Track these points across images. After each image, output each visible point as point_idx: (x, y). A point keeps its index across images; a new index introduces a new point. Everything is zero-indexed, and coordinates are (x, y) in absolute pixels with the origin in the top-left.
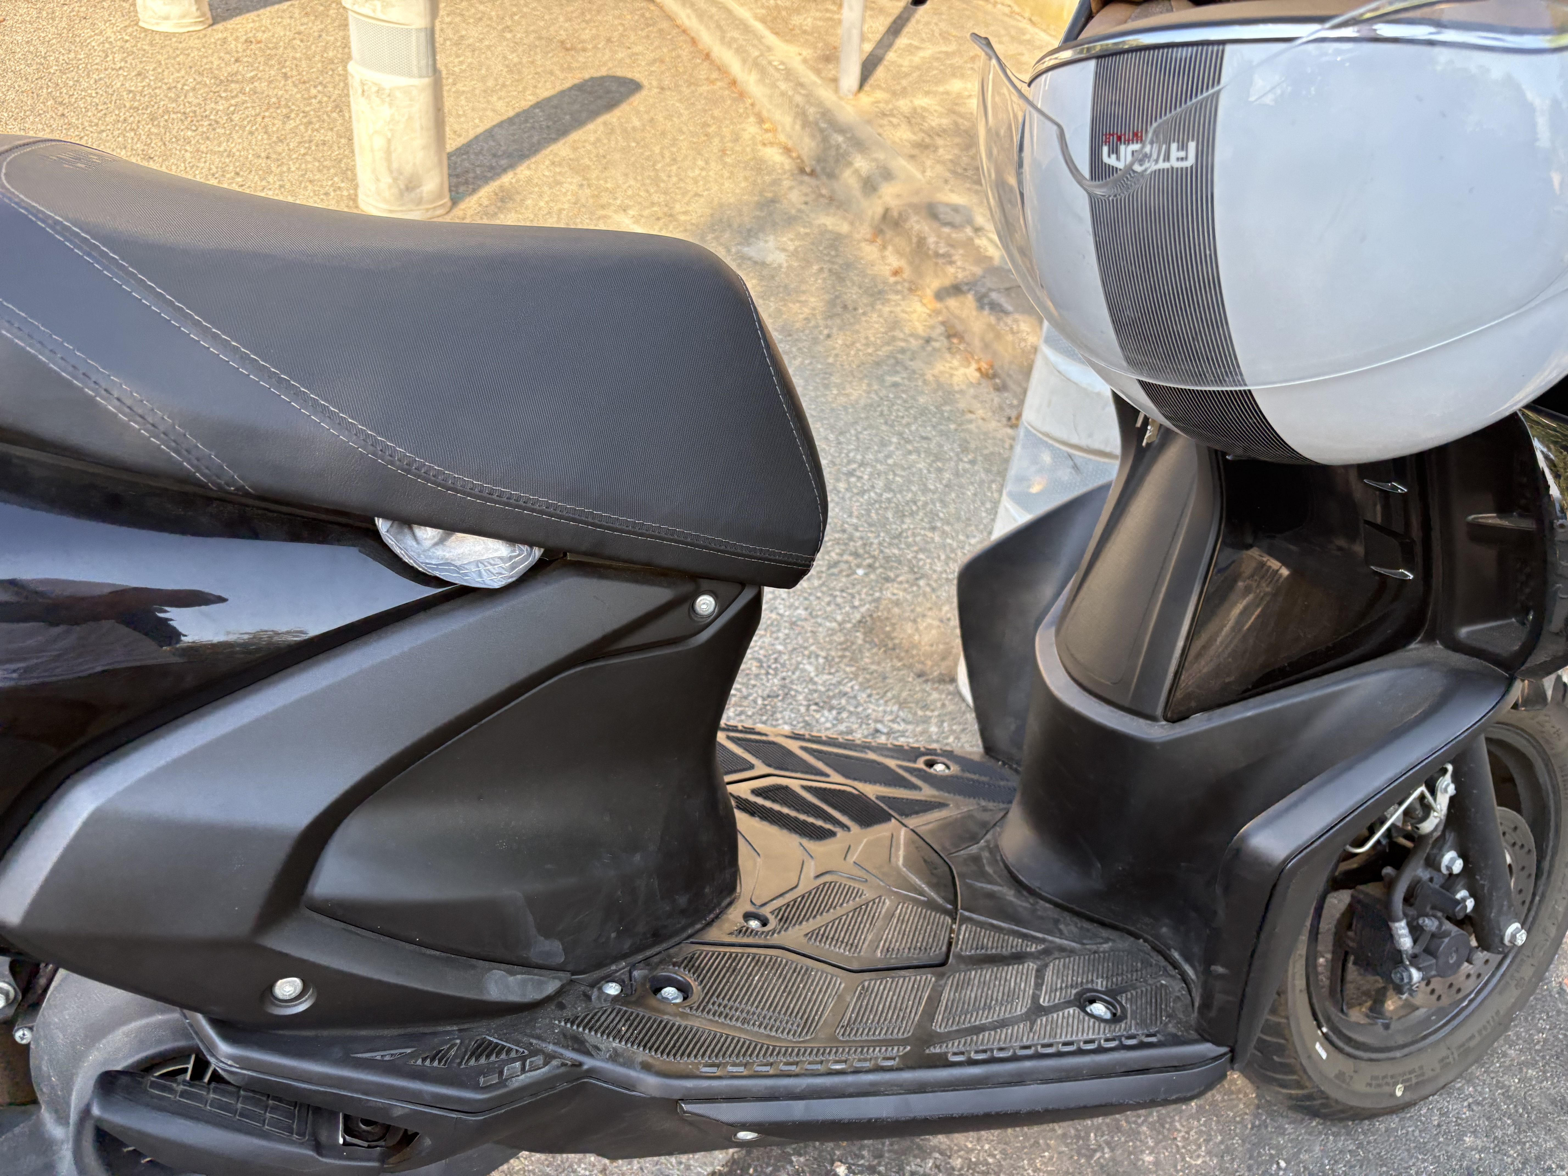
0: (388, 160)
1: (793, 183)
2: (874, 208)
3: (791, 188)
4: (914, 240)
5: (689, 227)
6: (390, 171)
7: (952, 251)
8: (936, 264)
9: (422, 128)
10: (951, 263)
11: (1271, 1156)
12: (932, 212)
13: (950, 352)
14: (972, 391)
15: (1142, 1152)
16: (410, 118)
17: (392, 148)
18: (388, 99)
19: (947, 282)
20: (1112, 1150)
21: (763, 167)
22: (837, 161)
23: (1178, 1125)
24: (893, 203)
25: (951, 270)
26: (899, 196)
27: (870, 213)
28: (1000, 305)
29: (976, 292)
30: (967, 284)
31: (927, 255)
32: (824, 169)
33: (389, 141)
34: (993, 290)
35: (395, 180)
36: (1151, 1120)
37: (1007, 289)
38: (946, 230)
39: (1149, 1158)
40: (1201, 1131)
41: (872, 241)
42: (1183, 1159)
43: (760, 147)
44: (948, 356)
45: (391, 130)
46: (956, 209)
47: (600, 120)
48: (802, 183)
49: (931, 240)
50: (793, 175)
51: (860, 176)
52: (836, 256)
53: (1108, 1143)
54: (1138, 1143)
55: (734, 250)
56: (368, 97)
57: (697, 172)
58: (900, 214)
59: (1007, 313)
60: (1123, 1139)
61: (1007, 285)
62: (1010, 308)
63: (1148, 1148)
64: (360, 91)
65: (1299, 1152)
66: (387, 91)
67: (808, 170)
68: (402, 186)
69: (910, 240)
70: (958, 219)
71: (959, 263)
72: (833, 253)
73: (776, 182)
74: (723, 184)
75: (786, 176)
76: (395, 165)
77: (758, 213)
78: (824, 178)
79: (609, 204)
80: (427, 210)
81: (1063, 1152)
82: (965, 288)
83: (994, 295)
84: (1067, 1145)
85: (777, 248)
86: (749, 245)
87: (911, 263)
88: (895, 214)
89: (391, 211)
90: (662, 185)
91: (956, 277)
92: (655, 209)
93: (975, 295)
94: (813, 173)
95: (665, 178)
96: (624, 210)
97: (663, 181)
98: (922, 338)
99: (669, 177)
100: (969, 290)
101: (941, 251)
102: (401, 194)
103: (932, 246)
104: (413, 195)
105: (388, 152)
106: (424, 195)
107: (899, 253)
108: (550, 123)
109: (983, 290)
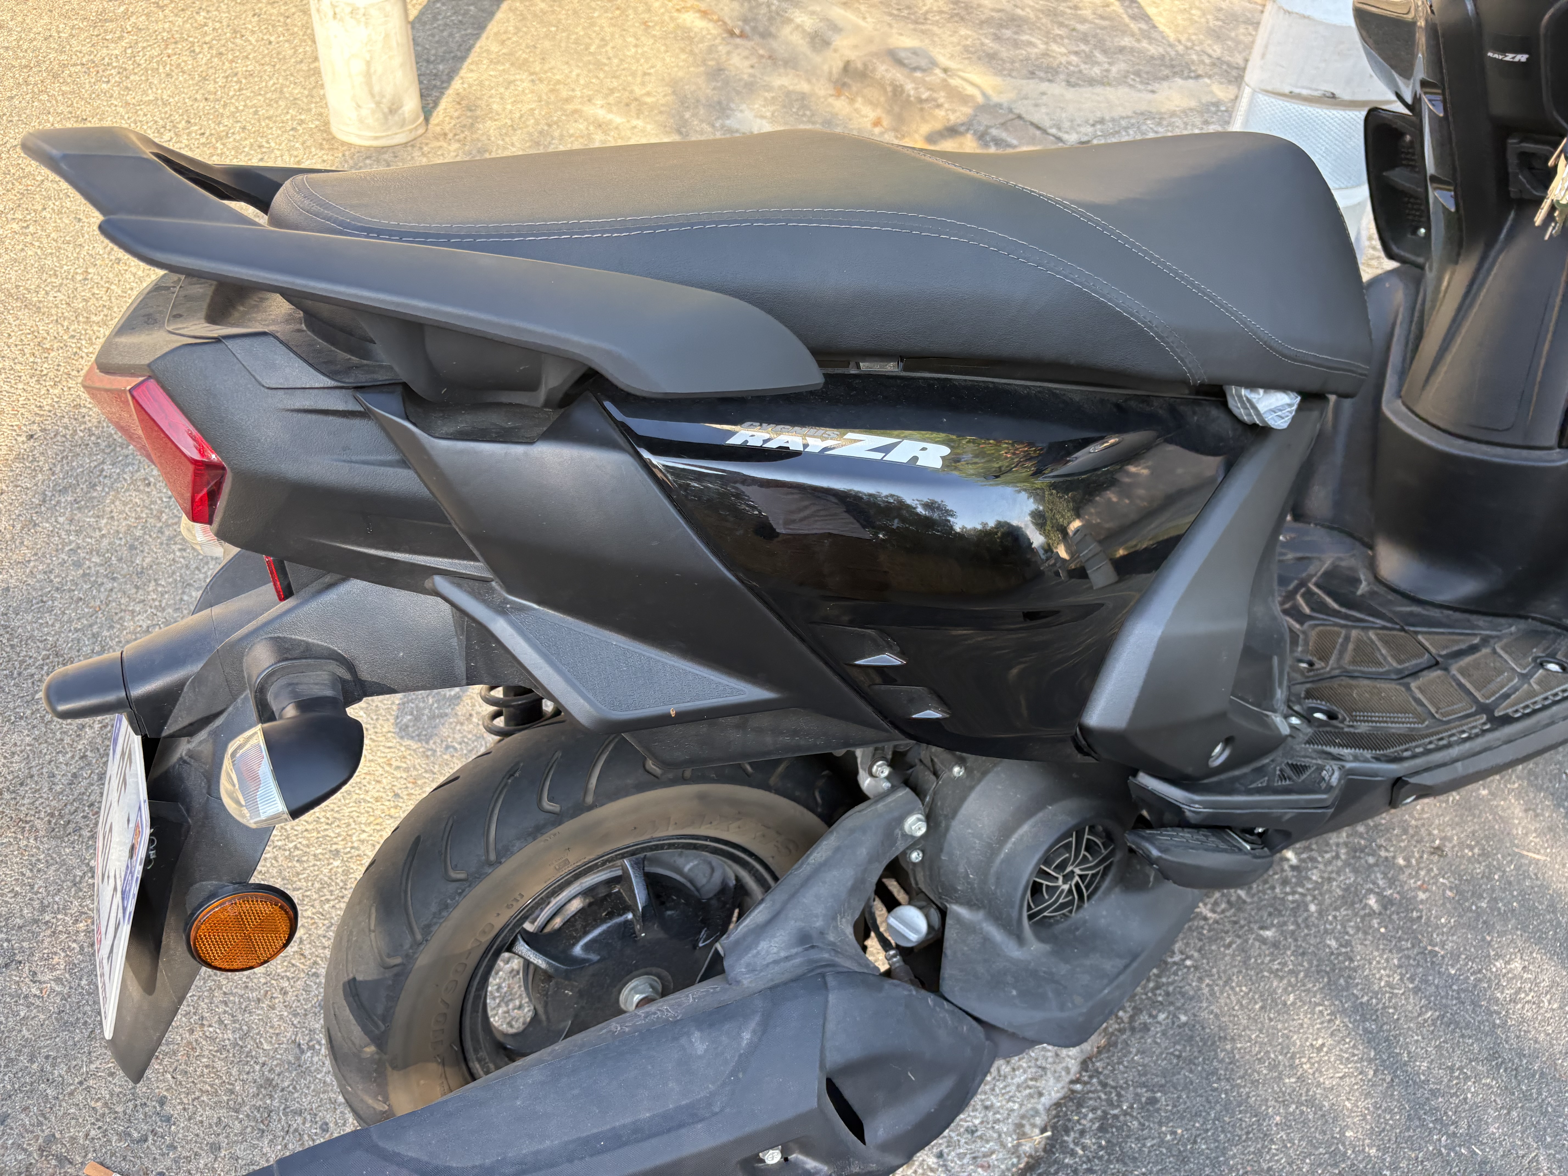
0: (369, 84)
1: (729, 48)
2: (832, 62)
3: (729, 53)
4: (889, 89)
5: (663, 109)
6: (373, 95)
7: (935, 95)
8: (922, 109)
9: (398, 44)
10: (939, 106)
12: (895, 57)
16: (387, 36)
17: (372, 70)
18: (363, 19)
19: (938, 126)
21: (692, 34)
22: (771, 19)
24: (852, 55)
25: (940, 113)
26: (856, 47)
27: (826, 68)
28: (1002, 140)
29: (975, 131)
30: (962, 125)
31: (908, 101)
32: (754, 29)
33: (368, 63)
34: (991, 127)
35: (378, 104)
37: (1003, 124)
38: (918, 74)
41: (838, 95)
43: (676, 14)
45: (369, 51)
46: (915, 52)
48: (737, 47)
49: (909, 87)
50: (723, 39)
51: (804, 31)
52: (813, 115)
55: (718, 125)
56: (342, 20)
57: (633, 50)
58: (865, 65)
61: (1002, 121)
64: (331, 14)
66: (362, 11)
67: (737, 31)
68: (386, 110)
69: (883, 87)
70: (923, 63)
71: (947, 106)
72: (808, 113)
73: (711, 49)
74: (664, 59)
75: (718, 41)
76: (377, 89)
77: (714, 84)
78: (757, 38)
79: (573, 97)
80: (411, 131)
82: (962, 129)
83: (994, 132)
85: (756, 116)
86: (728, 117)
87: (889, 112)
88: (859, 65)
89: (376, 138)
90: (606, 68)
91: (949, 120)
92: (616, 95)
93: (975, 133)
94: (742, 35)
95: (605, 61)
96: (589, 100)
97: (605, 65)
99: (609, 58)
100: (968, 130)
101: (924, 96)
102: (386, 118)
103: (912, 92)
104: (396, 118)
105: (368, 75)
106: (407, 115)
107: (874, 105)
109: (982, 128)
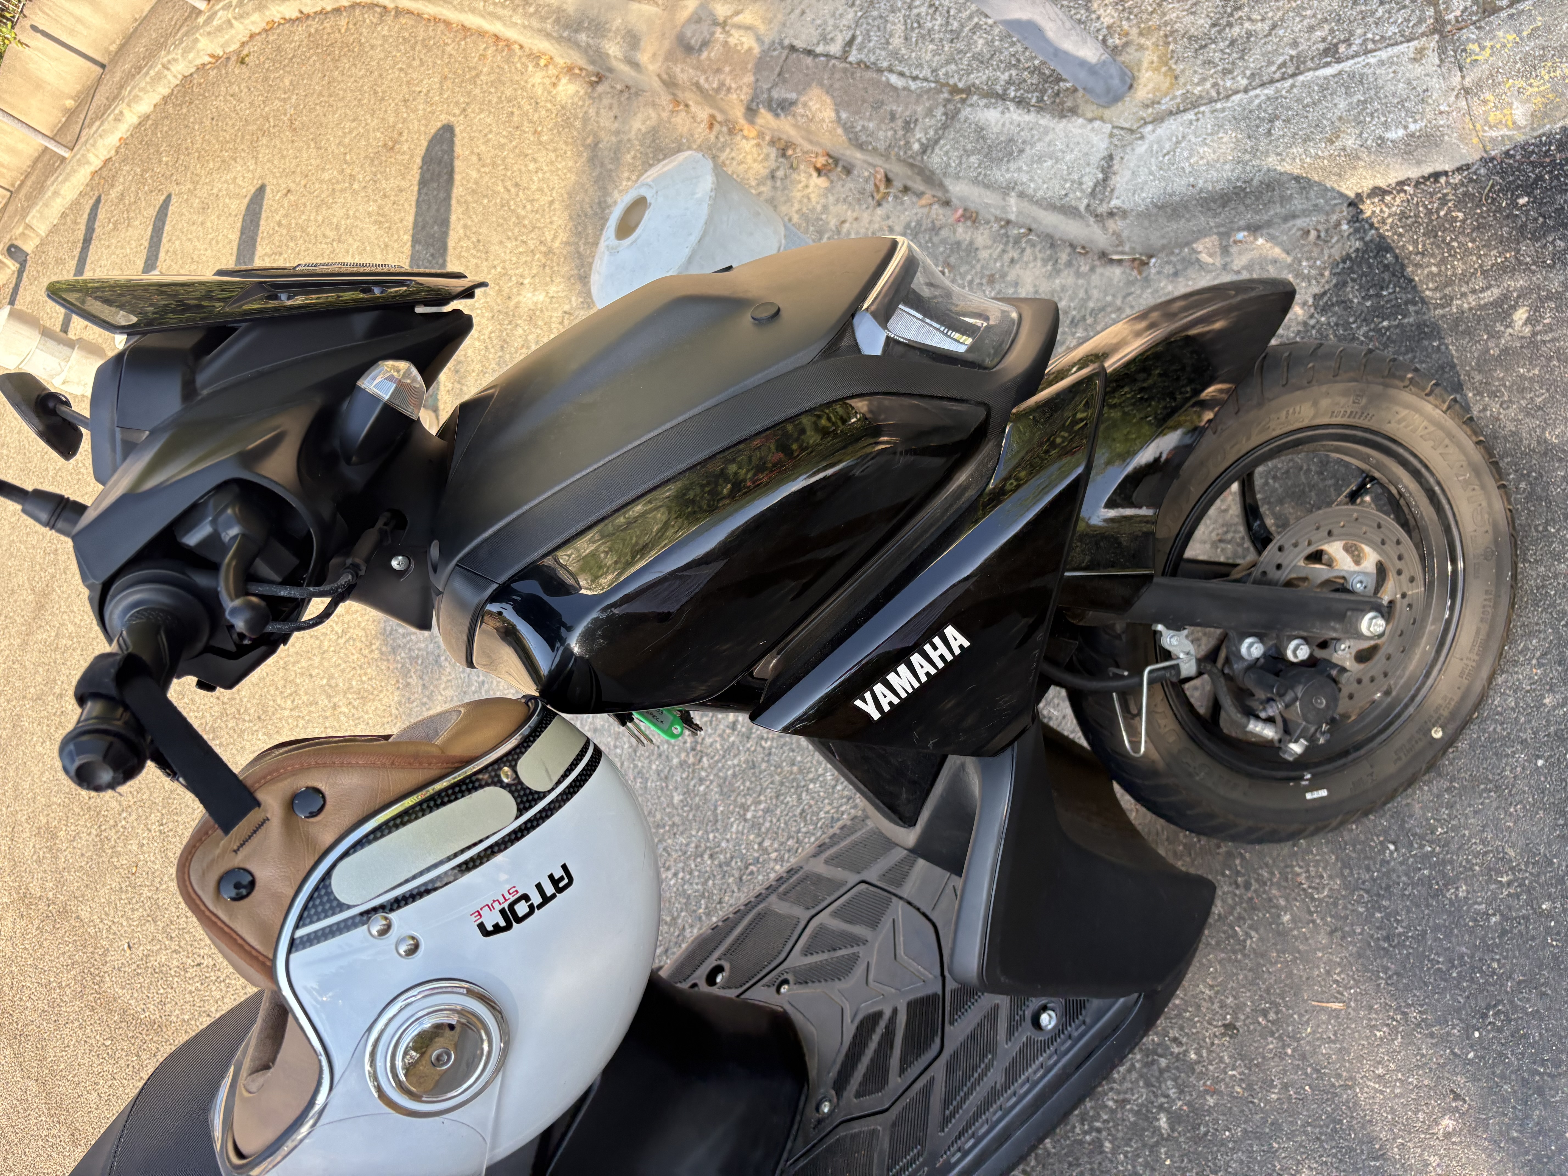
1: (596, 102)
2: (652, 81)
3: (597, 114)
4: (694, 89)
7: (721, 78)
8: (723, 97)
10: (729, 90)
11: (1381, 843)
12: (684, 43)
13: (794, 170)
14: (831, 199)
15: (1279, 916)
19: (742, 107)
20: (1256, 930)
21: (568, 114)
22: (600, 56)
23: (1297, 869)
24: (658, 66)
25: (734, 96)
26: (656, 55)
27: (655, 86)
28: (785, 101)
29: (763, 103)
30: (752, 100)
31: (712, 94)
34: (771, 89)
36: (1275, 880)
37: (780, 75)
38: (705, 54)
39: (1286, 918)
40: (1317, 861)
41: (677, 108)
42: (1313, 899)
43: (554, 92)
44: (795, 176)
47: (454, 202)
48: (600, 95)
49: (702, 80)
50: (590, 95)
51: (621, 59)
53: (1251, 927)
54: (1273, 910)
57: (536, 179)
58: (668, 72)
59: (793, 103)
60: (1261, 915)
61: (778, 69)
62: (793, 96)
63: (1282, 909)
65: (1404, 821)
67: (595, 78)
69: (692, 90)
70: (706, 31)
71: (733, 86)
74: (558, 170)
75: (587, 101)
78: (609, 75)
81: (1223, 959)
82: (754, 106)
83: (775, 95)
84: (1223, 951)
87: (712, 107)
88: (666, 76)
91: (742, 100)
94: (600, 79)
98: (767, 178)
100: (758, 105)
101: (715, 85)
103: (707, 86)
107: (700, 104)
108: (432, 250)
109: (766, 95)
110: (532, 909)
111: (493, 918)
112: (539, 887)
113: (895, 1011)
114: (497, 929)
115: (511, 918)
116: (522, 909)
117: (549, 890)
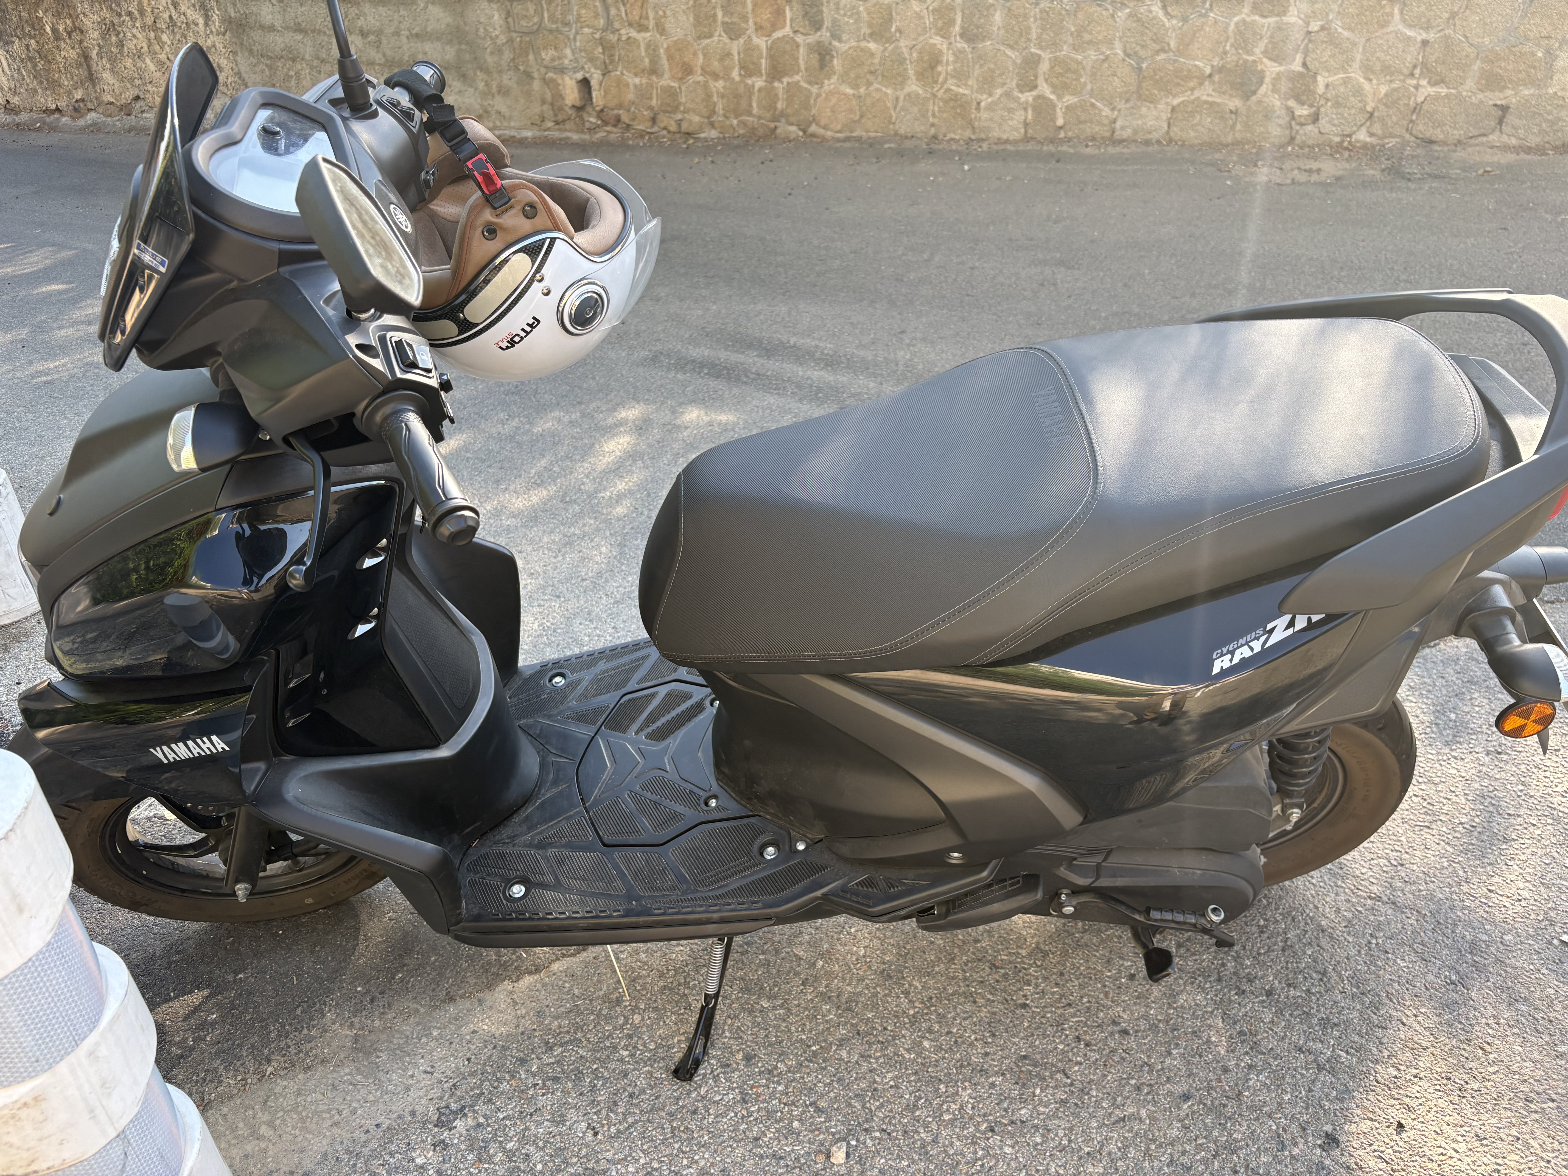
110: (522, 338)
111: (505, 344)
112: (523, 330)
113: (641, 729)
114: (508, 348)
115: (512, 343)
116: (517, 339)
117: (528, 329)
